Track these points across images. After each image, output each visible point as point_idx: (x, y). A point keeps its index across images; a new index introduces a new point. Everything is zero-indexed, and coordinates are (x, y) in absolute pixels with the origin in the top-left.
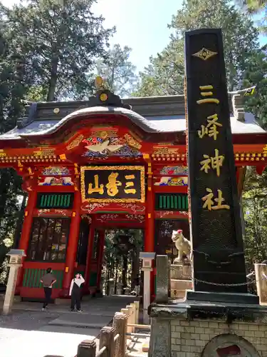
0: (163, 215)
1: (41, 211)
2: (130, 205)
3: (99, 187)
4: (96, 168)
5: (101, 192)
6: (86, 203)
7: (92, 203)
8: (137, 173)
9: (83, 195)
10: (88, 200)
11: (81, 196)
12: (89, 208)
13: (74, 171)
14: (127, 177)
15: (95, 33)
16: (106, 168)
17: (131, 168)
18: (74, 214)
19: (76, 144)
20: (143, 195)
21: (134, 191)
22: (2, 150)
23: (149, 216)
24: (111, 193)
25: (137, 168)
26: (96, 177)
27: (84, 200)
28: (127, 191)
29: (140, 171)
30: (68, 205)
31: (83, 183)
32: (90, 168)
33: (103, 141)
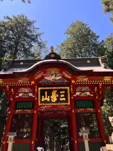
0: (79, 111)
1: (17, 111)
2: (63, 106)
3: (47, 97)
4: (46, 88)
5: (48, 100)
6: (41, 106)
7: (44, 106)
8: (66, 90)
9: (39, 102)
10: (42, 104)
11: (38, 102)
12: (42, 108)
13: (35, 90)
14: (61, 92)
15: (35, 34)
16: (51, 88)
17: (63, 88)
18: (35, 112)
19: (39, 76)
20: (69, 101)
21: (64, 99)
22: (1, 80)
23: (73, 111)
24: (53, 100)
25: (66, 88)
26: (46, 93)
27: (40, 104)
28: (61, 99)
29: (67, 89)
30: (31, 107)
31: (39, 96)
32: (43, 88)
33: (52, 75)
